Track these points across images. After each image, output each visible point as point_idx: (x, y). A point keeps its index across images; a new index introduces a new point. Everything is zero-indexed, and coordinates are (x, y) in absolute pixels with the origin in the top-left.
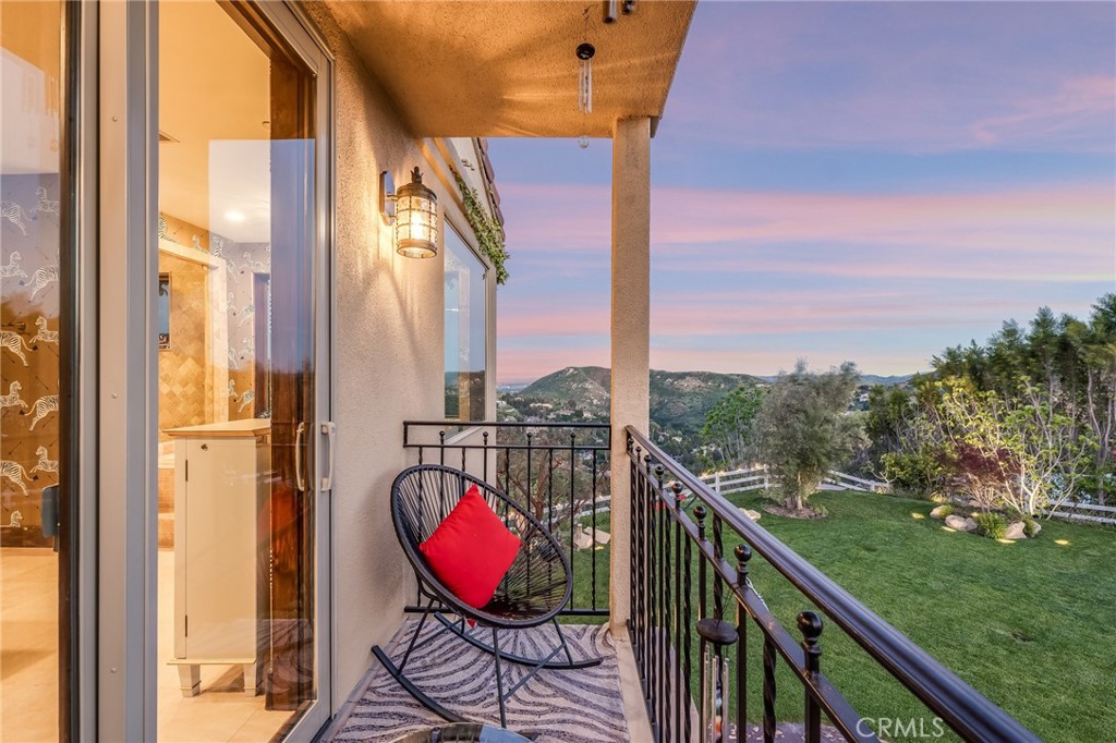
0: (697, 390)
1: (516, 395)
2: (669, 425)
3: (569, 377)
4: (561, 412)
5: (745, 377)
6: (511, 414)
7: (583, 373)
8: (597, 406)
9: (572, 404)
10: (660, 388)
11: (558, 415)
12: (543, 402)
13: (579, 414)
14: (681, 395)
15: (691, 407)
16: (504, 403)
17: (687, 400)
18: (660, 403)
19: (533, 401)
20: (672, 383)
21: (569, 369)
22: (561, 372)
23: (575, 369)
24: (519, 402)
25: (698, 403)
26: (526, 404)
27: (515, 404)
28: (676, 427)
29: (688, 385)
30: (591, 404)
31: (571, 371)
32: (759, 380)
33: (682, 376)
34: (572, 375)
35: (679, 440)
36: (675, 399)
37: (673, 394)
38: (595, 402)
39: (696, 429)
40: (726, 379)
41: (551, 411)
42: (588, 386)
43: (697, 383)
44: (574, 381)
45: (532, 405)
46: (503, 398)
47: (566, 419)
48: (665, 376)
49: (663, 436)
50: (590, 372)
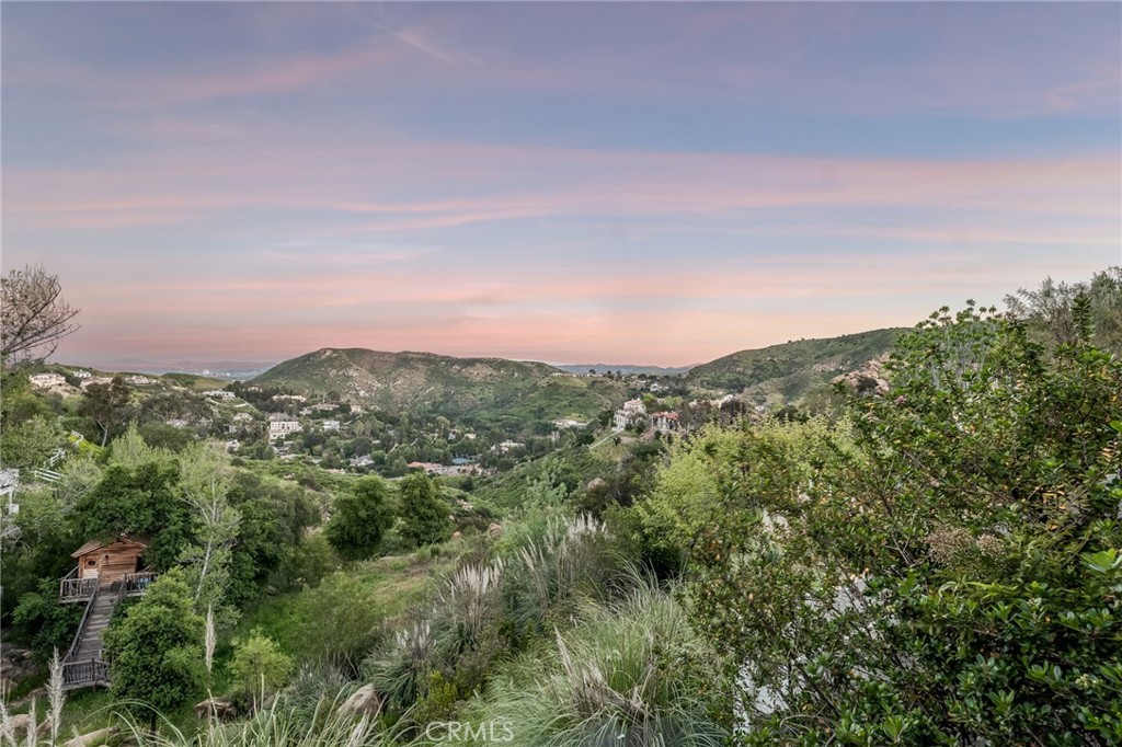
0: (488, 380)
1: (250, 384)
2: (457, 419)
3: (326, 360)
4: (320, 407)
5: (540, 366)
6: (242, 411)
7: (344, 356)
8: (364, 398)
9: (334, 396)
10: (445, 377)
11: (315, 411)
12: (291, 394)
13: (345, 409)
14: (471, 385)
15: (481, 399)
16: (231, 395)
17: (477, 390)
18: (445, 394)
19: (277, 392)
20: (459, 371)
21: (325, 350)
22: (313, 354)
23: (334, 351)
24: (256, 394)
25: (489, 394)
26: (266, 395)
27: (249, 397)
28: (467, 422)
29: (478, 373)
30: (357, 396)
31: (328, 354)
32: (554, 369)
33: (471, 363)
34: (329, 359)
35: (472, 436)
36: (463, 389)
37: (461, 383)
38: (362, 393)
39: (489, 424)
40: (520, 367)
41: (305, 405)
42: (352, 372)
43: (489, 371)
44: (333, 367)
45: (275, 398)
46: (229, 388)
47: (326, 415)
48: (451, 361)
49: (454, 433)
50: (355, 355)
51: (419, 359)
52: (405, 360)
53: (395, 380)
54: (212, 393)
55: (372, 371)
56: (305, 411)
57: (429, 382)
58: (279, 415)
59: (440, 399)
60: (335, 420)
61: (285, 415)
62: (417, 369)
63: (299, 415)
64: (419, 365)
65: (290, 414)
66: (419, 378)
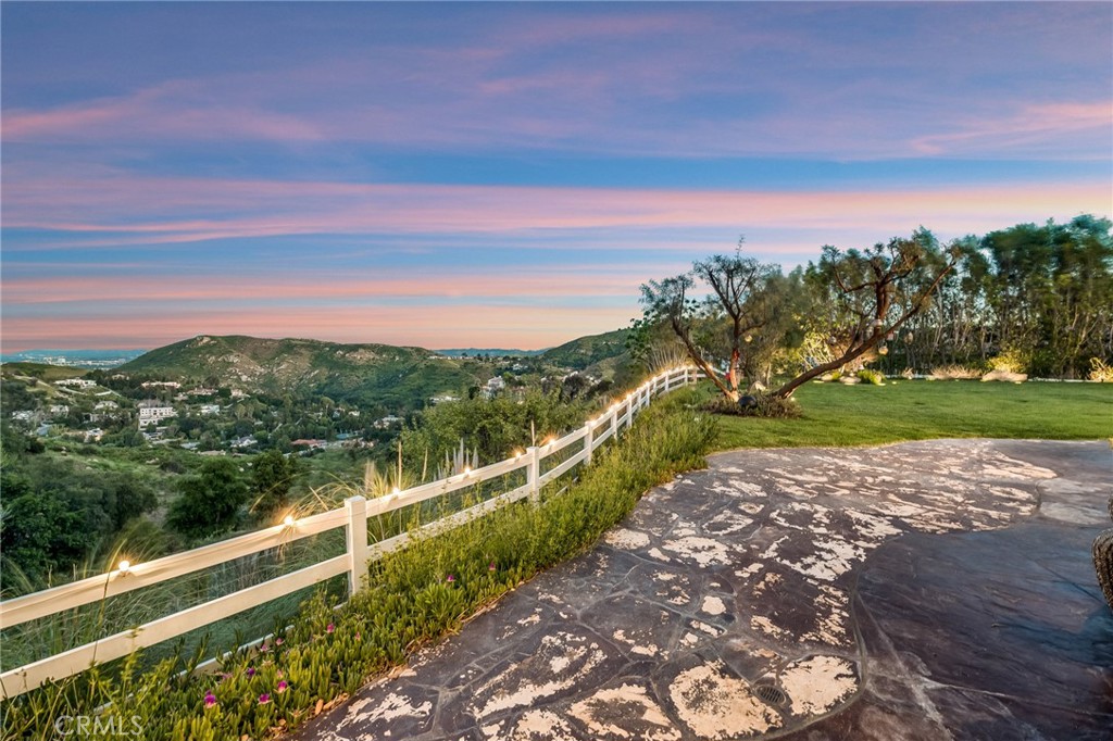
0: (371, 363)
1: (115, 372)
2: (342, 400)
3: (203, 347)
4: (196, 392)
5: (419, 350)
6: (106, 399)
7: (224, 343)
8: (246, 382)
9: (213, 382)
10: (329, 362)
11: (191, 397)
12: (163, 381)
13: (225, 393)
14: (354, 368)
15: (365, 381)
16: (92, 383)
17: (361, 373)
18: (330, 377)
19: (147, 379)
20: (343, 356)
21: (202, 338)
22: (190, 341)
23: (212, 338)
24: (120, 381)
25: (372, 376)
26: (135, 383)
27: (113, 385)
28: (350, 401)
29: (361, 357)
30: (239, 380)
31: (206, 340)
32: (431, 353)
33: (355, 348)
34: (208, 345)
35: (356, 414)
36: (348, 372)
37: (345, 367)
38: (244, 378)
39: (372, 403)
40: (401, 351)
41: (179, 390)
42: (233, 359)
43: (369, 355)
44: (212, 354)
45: (144, 385)
46: (89, 377)
47: (204, 400)
48: (334, 347)
49: (339, 411)
50: (236, 342)
51: (303, 346)
52: (288, 347)
53: (279, 365)
54: (68, 382)
55: (255, 357)
56: (181, 397)
57: (314, 367)
58: (150, 401)
59: (325, 382)
60: (215, 404)
61: (158, 402)
62: (301, 354)
63: (173, 401)
64: (303, 351)
65: (163, 400)
66: (304, 363)
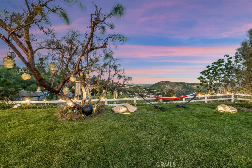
3: (161, 84)
4: (159, 92)
6: (146, 92)
7: (165, 83)
9: (162, 91)
10: (187, 88)
11: (158, 93)
12: (154, 90)
13: (164, 93)
14: (193, 90)
16: (145, 89)
17: (195, 91)
18: (187, 91)
19: (152, 89)
20: (190, 86)
21: (161, 82)
22: (159, 83)
23: (163, 82)
24: (148, 89)
26: (150, 90)
27: (147, 90)
31: (162, 82)
33: (193, 84)
34: (162, 83)
37: (191, 89)
41: (156, 92)
42: (166, 86)
44: (163, 85)
45: (151, 90)
46: (144, 88)
47: (160, 94)
48: (188, 84)
50: (167, 83)
51: (181, 84)
52: (178, 84)
53: (175, 88)
54: (142, 89)
55: (170, 86)
56: (156, 93)
57: (183, 89)
58: (152, 93)
59: (185, 92)
60: (161, 95)
61: (153, 94)
62: (180, 86)
63: (155, 94)
64: (181, 85)
65: (153, 93)
66: (181, 88)
